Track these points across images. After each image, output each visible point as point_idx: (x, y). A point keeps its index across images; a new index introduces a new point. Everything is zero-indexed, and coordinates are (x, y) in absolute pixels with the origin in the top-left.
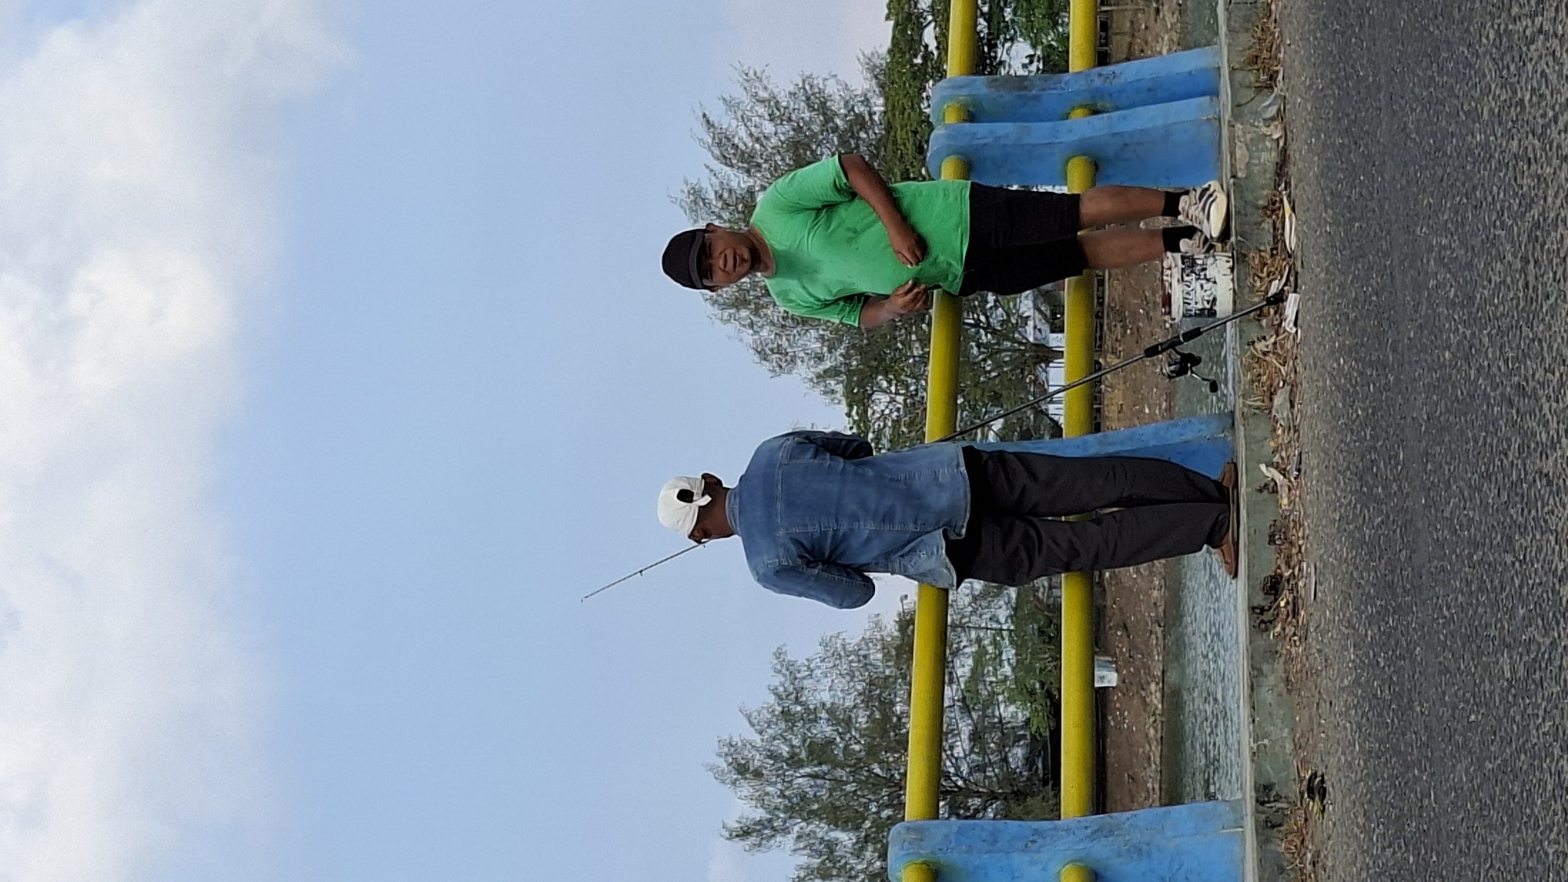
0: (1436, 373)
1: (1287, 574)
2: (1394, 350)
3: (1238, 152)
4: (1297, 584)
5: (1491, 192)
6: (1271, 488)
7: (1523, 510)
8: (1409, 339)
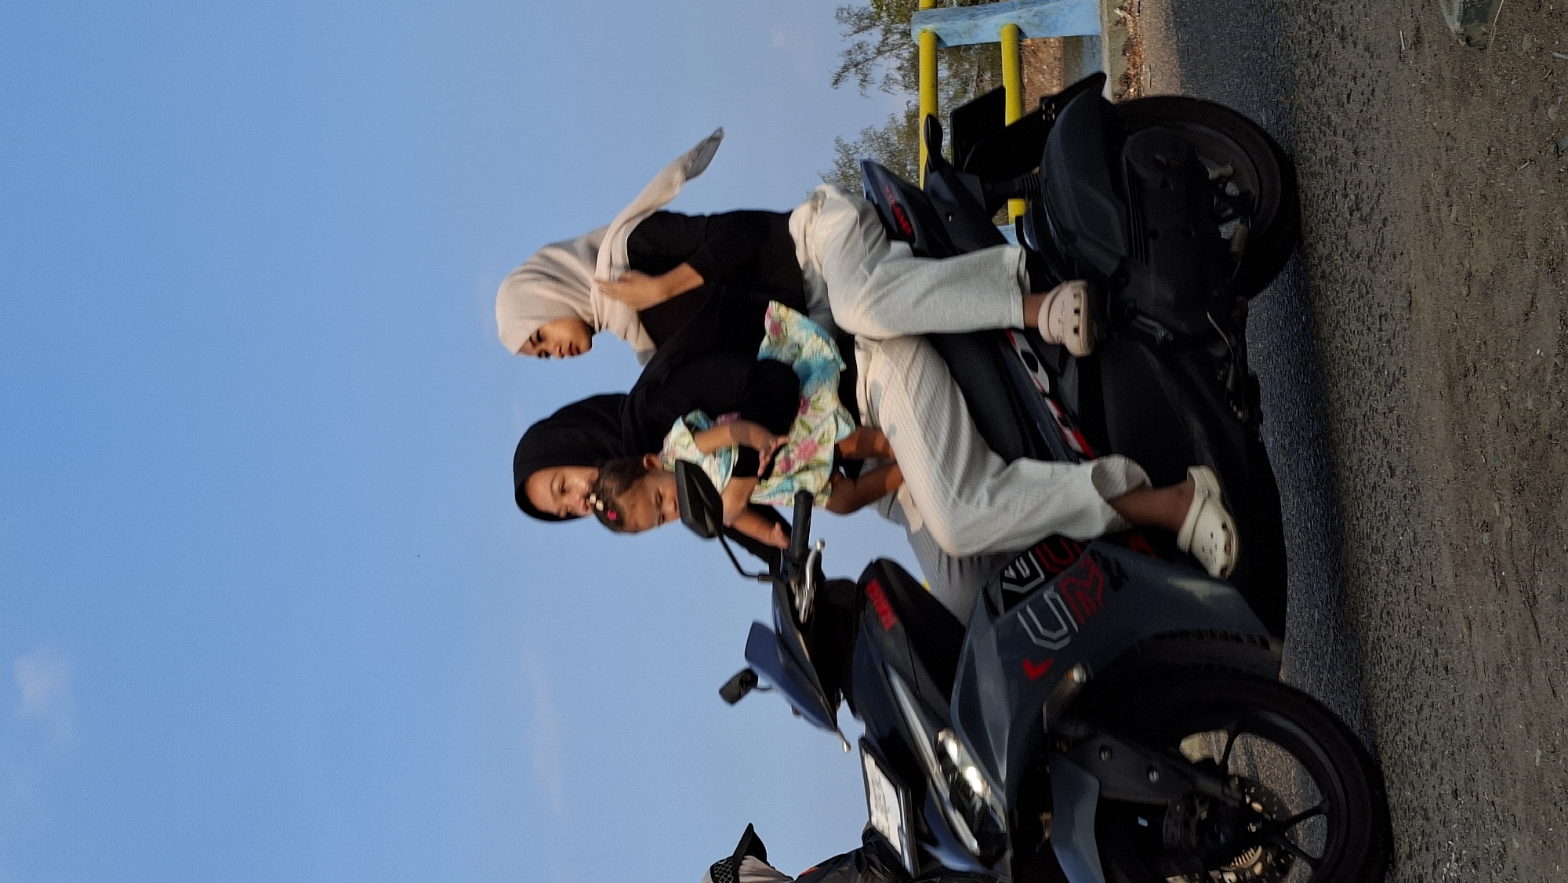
1: (1133, 73)
4: (1139, 79)
6: (1121, 22)
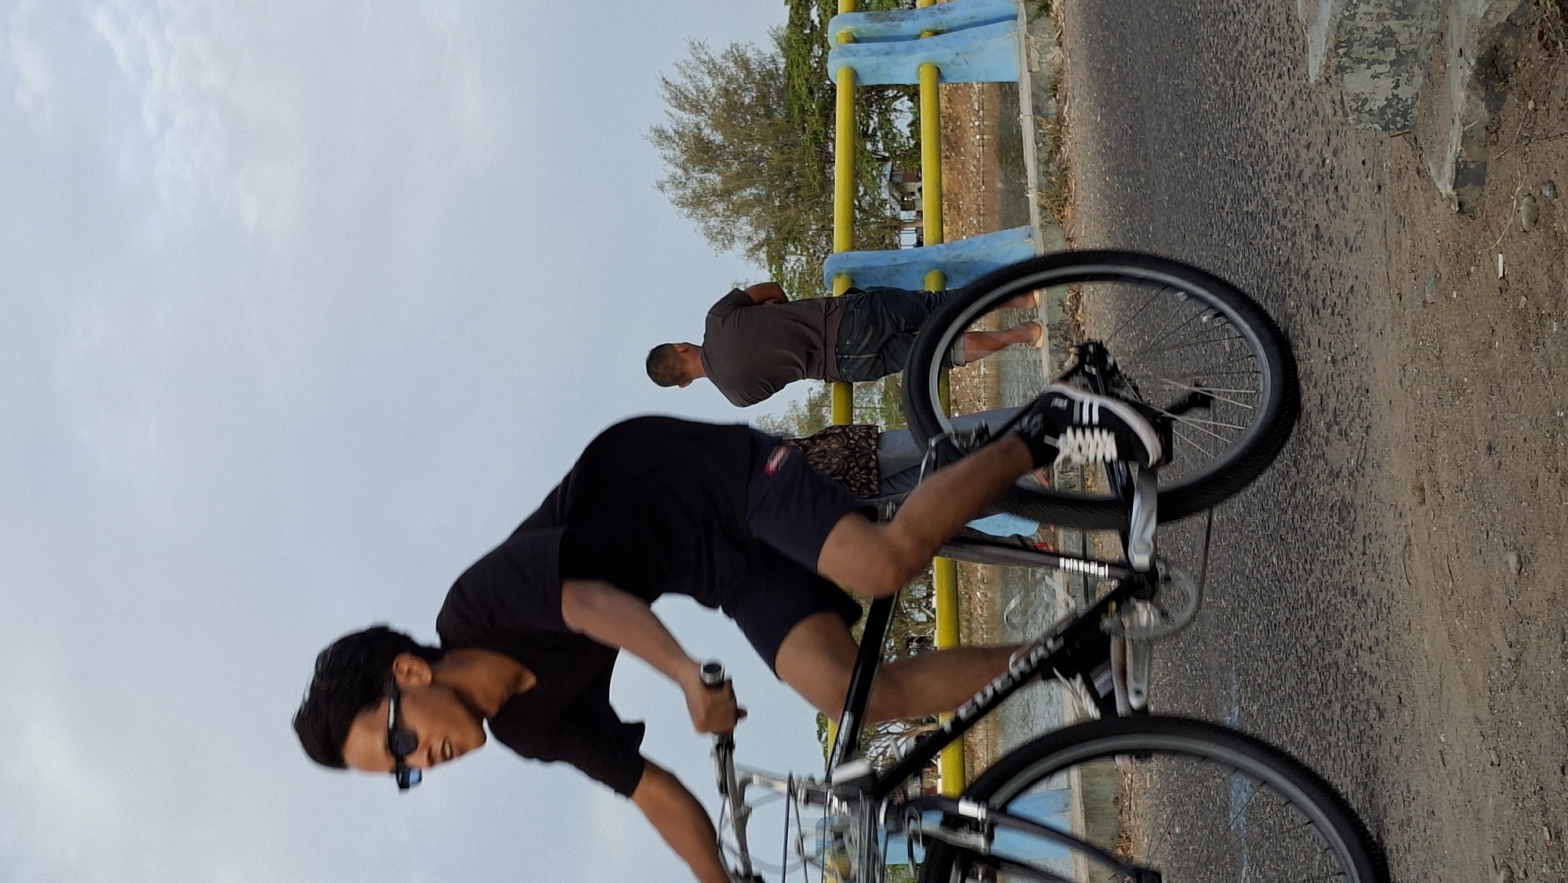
0: (1173, 167)
2: (1145, 160)
3: (1032, 55)
5: (1208, 40)
7: (1235, 241)
8: (1155, 151)
